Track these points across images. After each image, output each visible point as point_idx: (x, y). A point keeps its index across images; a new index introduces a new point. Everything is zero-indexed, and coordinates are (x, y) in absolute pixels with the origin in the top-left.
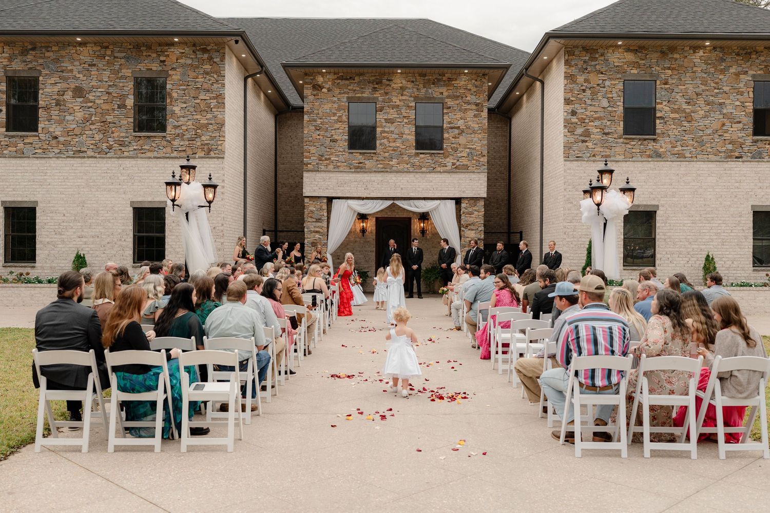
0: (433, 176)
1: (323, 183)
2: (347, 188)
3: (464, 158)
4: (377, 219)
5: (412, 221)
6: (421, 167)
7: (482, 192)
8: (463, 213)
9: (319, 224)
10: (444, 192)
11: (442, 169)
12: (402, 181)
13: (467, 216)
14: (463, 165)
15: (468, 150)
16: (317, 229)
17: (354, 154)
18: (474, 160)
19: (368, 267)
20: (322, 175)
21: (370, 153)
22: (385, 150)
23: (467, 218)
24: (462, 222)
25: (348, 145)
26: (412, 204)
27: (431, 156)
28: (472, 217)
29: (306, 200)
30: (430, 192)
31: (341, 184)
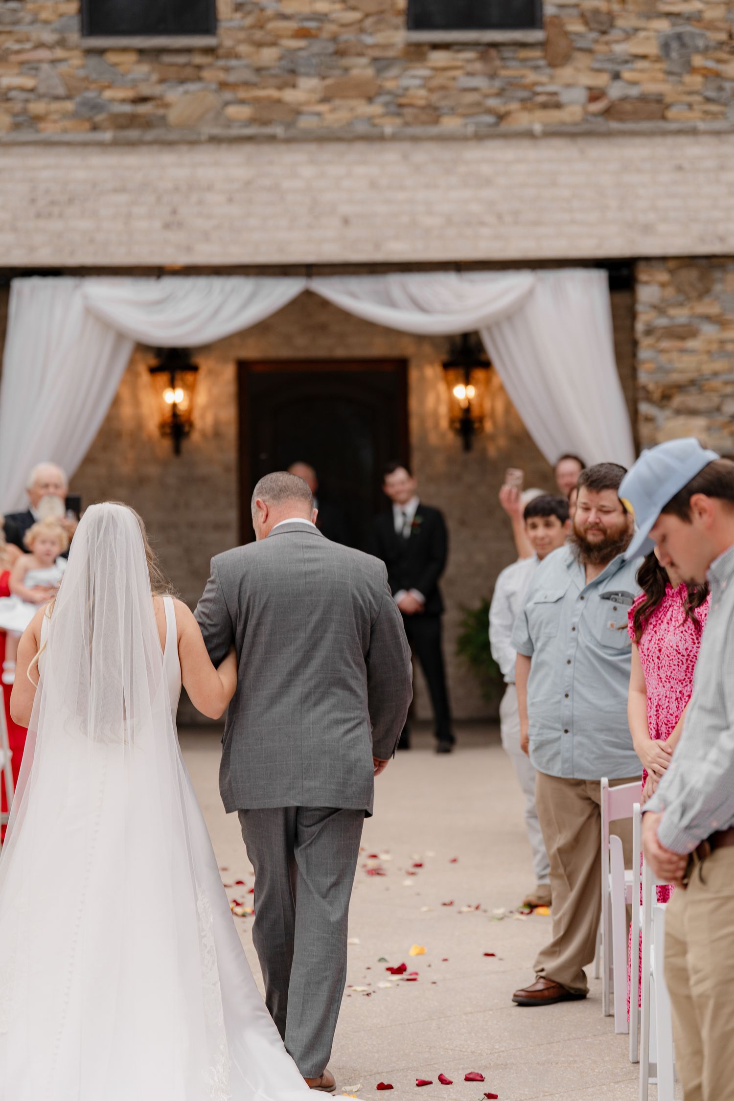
0: (497, 154)
3: (641, 64)
4: (244, 368)
5: (414, 375)
6: (433, 113)
7: (731, 227)
8: (649, 332)
10: (552, 230)
11: (536, 121)
12: (347, 183)
13: (665, 344)
14: (643, 99)
15: (663, 26)
17: (112, 58)
18: (693, 70)
21: (188, 51)
22: (258, 35)
23: (663, 359)
24: (644, 377)
25: (81, 11)
26: (397, 292)
27: (484, 57)
28: (692, 352)
30: (485, 231)
31: (53, 203)
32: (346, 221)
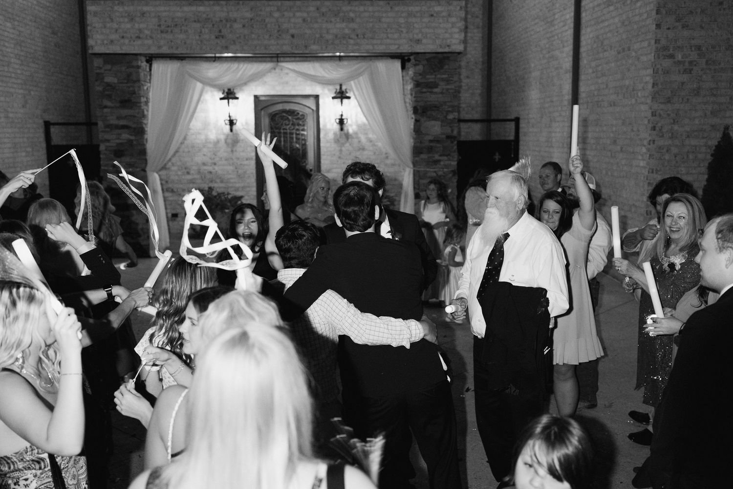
0: (357, 9)
1: (129, 26)
2: (182, 36)
4: (257, 98)
5: (321, 101)
7: (454, 41)
9: (125, 112)
10: (379, 42)
12: (293, 20)
16: (122, 122)
19: (243, 188)
20: (126, 8)
23: (424, 96)
28: (436, 93)
29: (98, 62)
30: (352, 41)
31: (168, 26)
32: (293, 36)
